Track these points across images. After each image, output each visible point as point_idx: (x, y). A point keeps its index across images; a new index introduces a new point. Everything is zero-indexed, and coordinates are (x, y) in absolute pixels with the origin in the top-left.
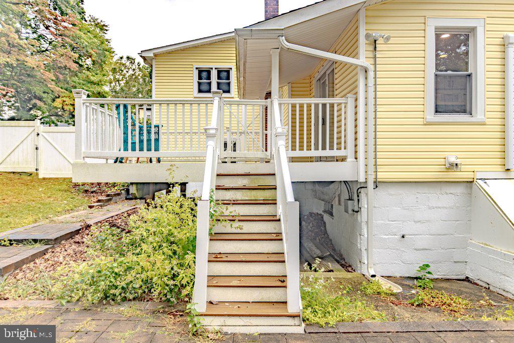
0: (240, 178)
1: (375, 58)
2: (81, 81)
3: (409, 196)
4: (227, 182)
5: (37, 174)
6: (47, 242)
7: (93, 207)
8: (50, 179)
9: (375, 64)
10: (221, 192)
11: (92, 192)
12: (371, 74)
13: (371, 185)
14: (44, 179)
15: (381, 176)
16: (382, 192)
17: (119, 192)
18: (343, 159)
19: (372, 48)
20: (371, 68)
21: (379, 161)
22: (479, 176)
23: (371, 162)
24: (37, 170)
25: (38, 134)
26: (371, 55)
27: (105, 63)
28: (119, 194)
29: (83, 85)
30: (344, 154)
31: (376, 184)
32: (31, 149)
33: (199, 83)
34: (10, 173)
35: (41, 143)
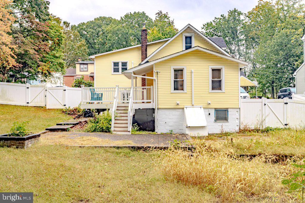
0: (123, 107)
1: (157, 76)
2: (51, 57)
3: (167, 112)
4: (119, 108)
5: (46, 107)
6: (74, 124)
7: (75, 119)
8: (53, 109)
9: (158, 78)
10: (118, 111)
11: (71, 114)
12: (156, 81)
13: (156, 109)
14: (48, 109)
15: (159, 107)
16: (160, 111)
17: (82, 114)
18: (150, 102)
19: (157, 74)
20: (156, 79)
21: (159, 103)
22: (185, 107)
23: (157, 103)
24: (45, 105)
25: (46, 90)
26: (156, 76)
27: (61, 44)
28: (82, 115)
29: (52, 58)
30: (150, 101)
31: (158, 109)
32: (43, 97)
33: (114, 68)
34: (34, 107)
35: (47, 94)
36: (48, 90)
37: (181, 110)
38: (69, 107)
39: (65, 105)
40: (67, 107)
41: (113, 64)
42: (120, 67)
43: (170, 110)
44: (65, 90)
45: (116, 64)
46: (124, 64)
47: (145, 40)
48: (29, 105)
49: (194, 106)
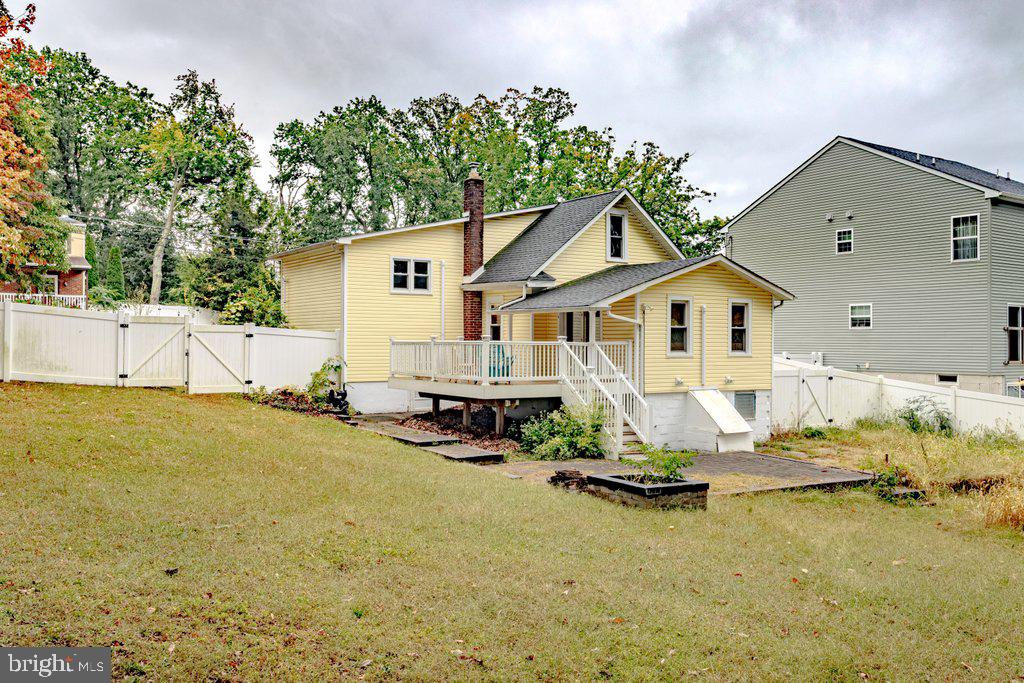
1: (644, 317)
5: (187, 389)
9: (644, 322)
14: (196, 395)
15: (647, 390)
19: (642, 312)
21: (646, 381)
22: (691, 389)
23: (642, 381)
24: (186, 383)
25: (190, 335)
32: (178, 355)
33: (395, 276)
34: (145, 388)
35: (194, 347)
36: (197, 335)
37: (681, 397)
38: (262, 388)
39: (249, 382)
40: (256, 386)
41: (393, 265)
42: (411, 274)
43: (665, 398)
44: (251, 336)
45: (401, 266)
46: (421, 267)
47: (479, 208)
48: (128, 382)
49: (705, 387)
